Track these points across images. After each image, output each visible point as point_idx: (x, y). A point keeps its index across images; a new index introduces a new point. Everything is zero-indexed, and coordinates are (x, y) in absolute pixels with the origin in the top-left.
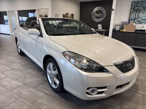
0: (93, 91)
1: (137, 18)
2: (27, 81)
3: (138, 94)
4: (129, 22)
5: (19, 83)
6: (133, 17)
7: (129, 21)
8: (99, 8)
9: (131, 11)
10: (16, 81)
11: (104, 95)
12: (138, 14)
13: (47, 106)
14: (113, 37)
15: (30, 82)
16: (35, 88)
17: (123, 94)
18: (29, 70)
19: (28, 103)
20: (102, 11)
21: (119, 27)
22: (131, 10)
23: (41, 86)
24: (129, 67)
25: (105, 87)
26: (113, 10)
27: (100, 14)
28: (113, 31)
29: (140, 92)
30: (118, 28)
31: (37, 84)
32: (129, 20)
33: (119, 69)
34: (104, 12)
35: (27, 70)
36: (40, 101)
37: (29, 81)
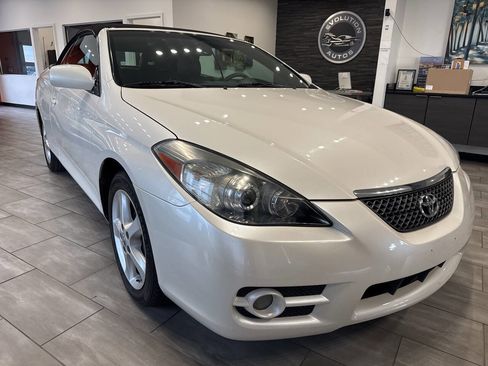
0: (265, 303)
1: (478, 43)
2: (49, 260)
3: (464, 324)
4: (447, 60)
5: (15, 265)
6: (462, 37)
7: (447, 55)
8: (343, 15)
9: (453, 17)
10: (8, 260)
11: (312, 321)
12: (481, 29)
13: (93, 357)
14: (388, 105)
15: (56, 264)
16: (68, 287)
17: (403, 322)
18: (66, 223)
19: (23, 340)
20: (355, 24)
21: (410, 76)
22: (455, 15)
23: (94, 279)
24: (426, 209)
25: (317, 290)
26: (388, 14)
27: (348, 37)
28: (387, 93)
29: (475, 314)
30: (406, 82)
31: (78, 273)
32: (448, 52)
33: (383, 217)
34: (361, 28)
35: (60, 220)
36: (72, 335)
37: (57, 259)
